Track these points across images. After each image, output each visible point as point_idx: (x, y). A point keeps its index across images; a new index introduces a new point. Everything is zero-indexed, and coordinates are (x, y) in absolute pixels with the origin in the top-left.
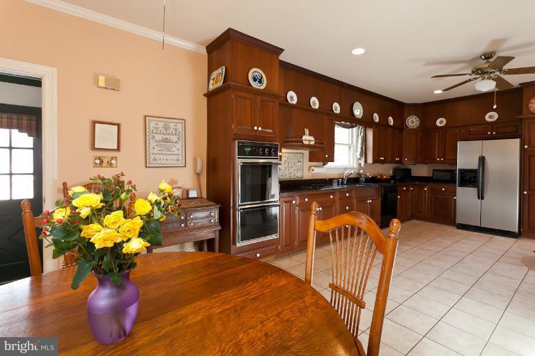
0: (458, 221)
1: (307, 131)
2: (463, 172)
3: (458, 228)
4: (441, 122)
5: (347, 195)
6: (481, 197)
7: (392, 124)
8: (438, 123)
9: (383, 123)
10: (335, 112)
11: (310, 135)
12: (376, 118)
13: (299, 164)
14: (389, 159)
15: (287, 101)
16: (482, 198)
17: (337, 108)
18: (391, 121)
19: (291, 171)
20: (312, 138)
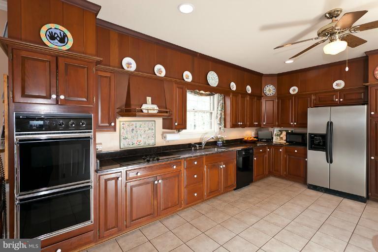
0: (309, 182)
1: (149, 99)
2: (313, 136)
3: (309, 188)
4: (294, 90)
5: (196, 163)
6: (330, 160)
7: (250, 92)
8: (291, 91)
9: (241, 91)
10: (186, 80)
11: (153, 103)
12: (233, 86)
13: (150, 131)
14: (248, 123)
15: (123, 68)
16: (331, 162)
17: (188, 76)
18: (249, 89)
19: (140, 139)
20: (155, 107)
